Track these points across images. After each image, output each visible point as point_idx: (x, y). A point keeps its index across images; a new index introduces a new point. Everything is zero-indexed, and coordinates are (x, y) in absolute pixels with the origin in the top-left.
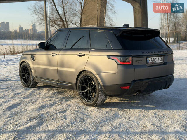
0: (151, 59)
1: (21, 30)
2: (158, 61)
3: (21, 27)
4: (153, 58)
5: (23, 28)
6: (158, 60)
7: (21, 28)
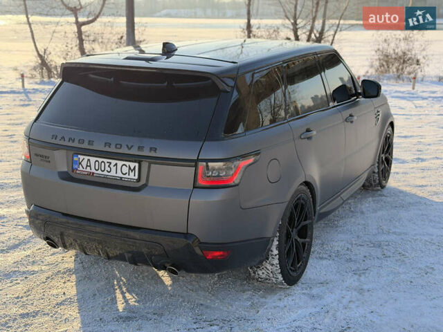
0: (86, 161)
2: (113, 173)
4: (93, 159)
6: (114, 169)
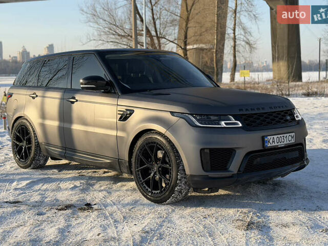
1: (25, 56)
3: (26, 51)
5: (29, 53)
7: (25, 53)
